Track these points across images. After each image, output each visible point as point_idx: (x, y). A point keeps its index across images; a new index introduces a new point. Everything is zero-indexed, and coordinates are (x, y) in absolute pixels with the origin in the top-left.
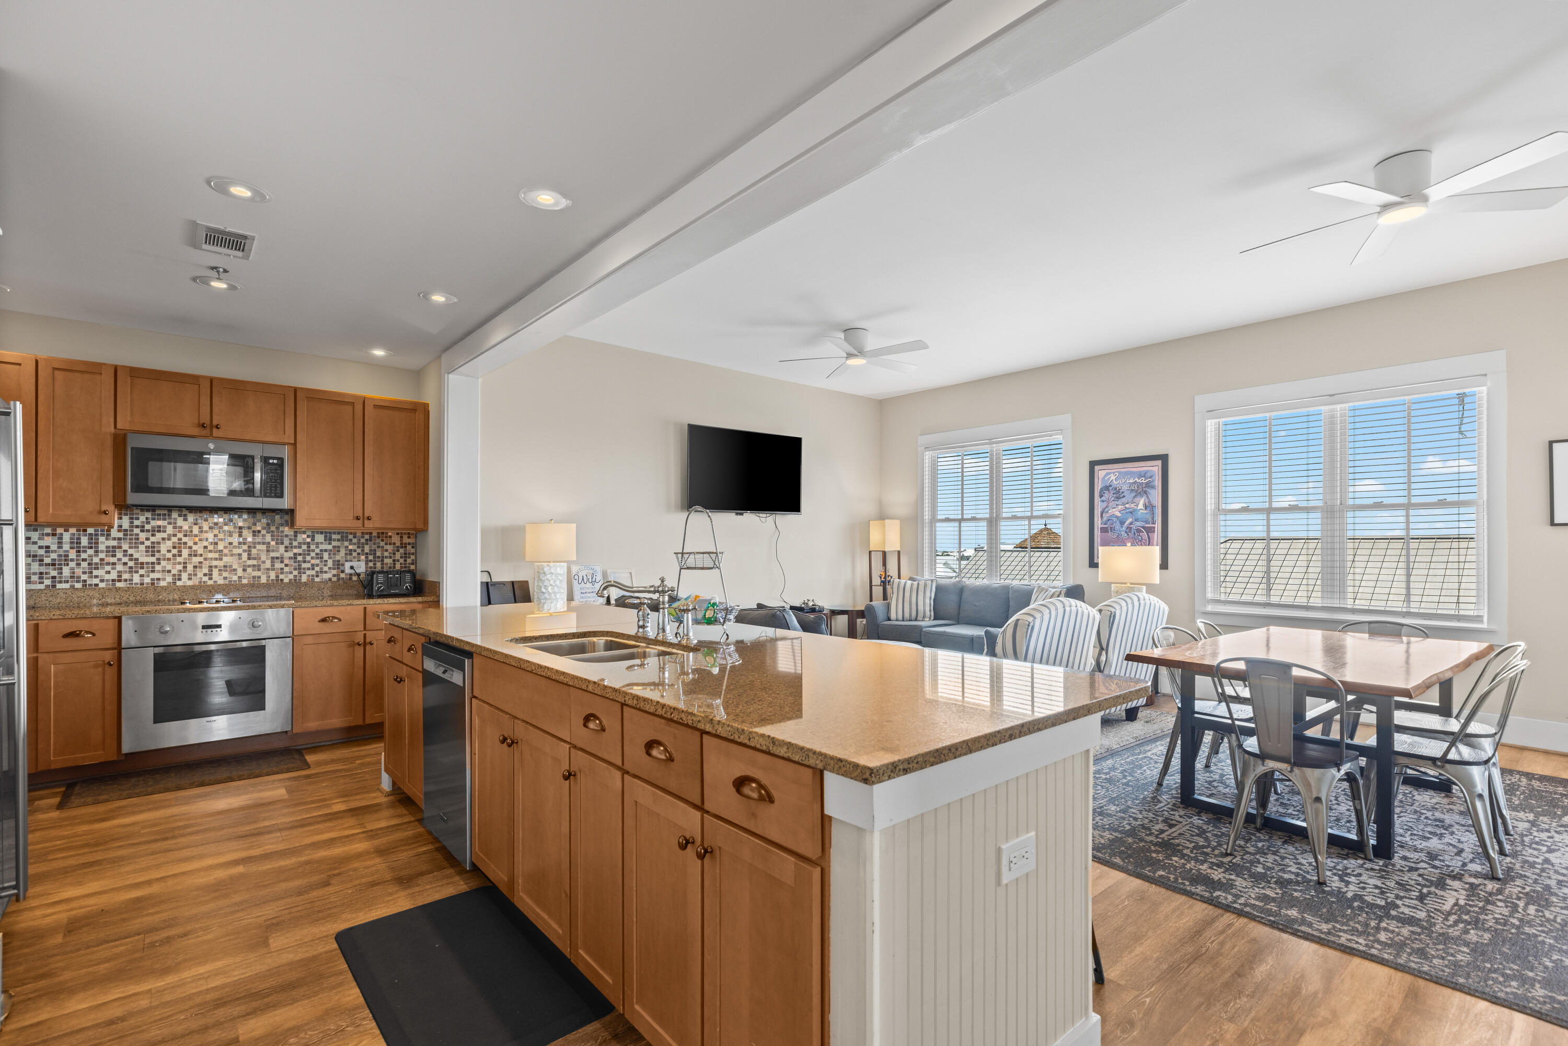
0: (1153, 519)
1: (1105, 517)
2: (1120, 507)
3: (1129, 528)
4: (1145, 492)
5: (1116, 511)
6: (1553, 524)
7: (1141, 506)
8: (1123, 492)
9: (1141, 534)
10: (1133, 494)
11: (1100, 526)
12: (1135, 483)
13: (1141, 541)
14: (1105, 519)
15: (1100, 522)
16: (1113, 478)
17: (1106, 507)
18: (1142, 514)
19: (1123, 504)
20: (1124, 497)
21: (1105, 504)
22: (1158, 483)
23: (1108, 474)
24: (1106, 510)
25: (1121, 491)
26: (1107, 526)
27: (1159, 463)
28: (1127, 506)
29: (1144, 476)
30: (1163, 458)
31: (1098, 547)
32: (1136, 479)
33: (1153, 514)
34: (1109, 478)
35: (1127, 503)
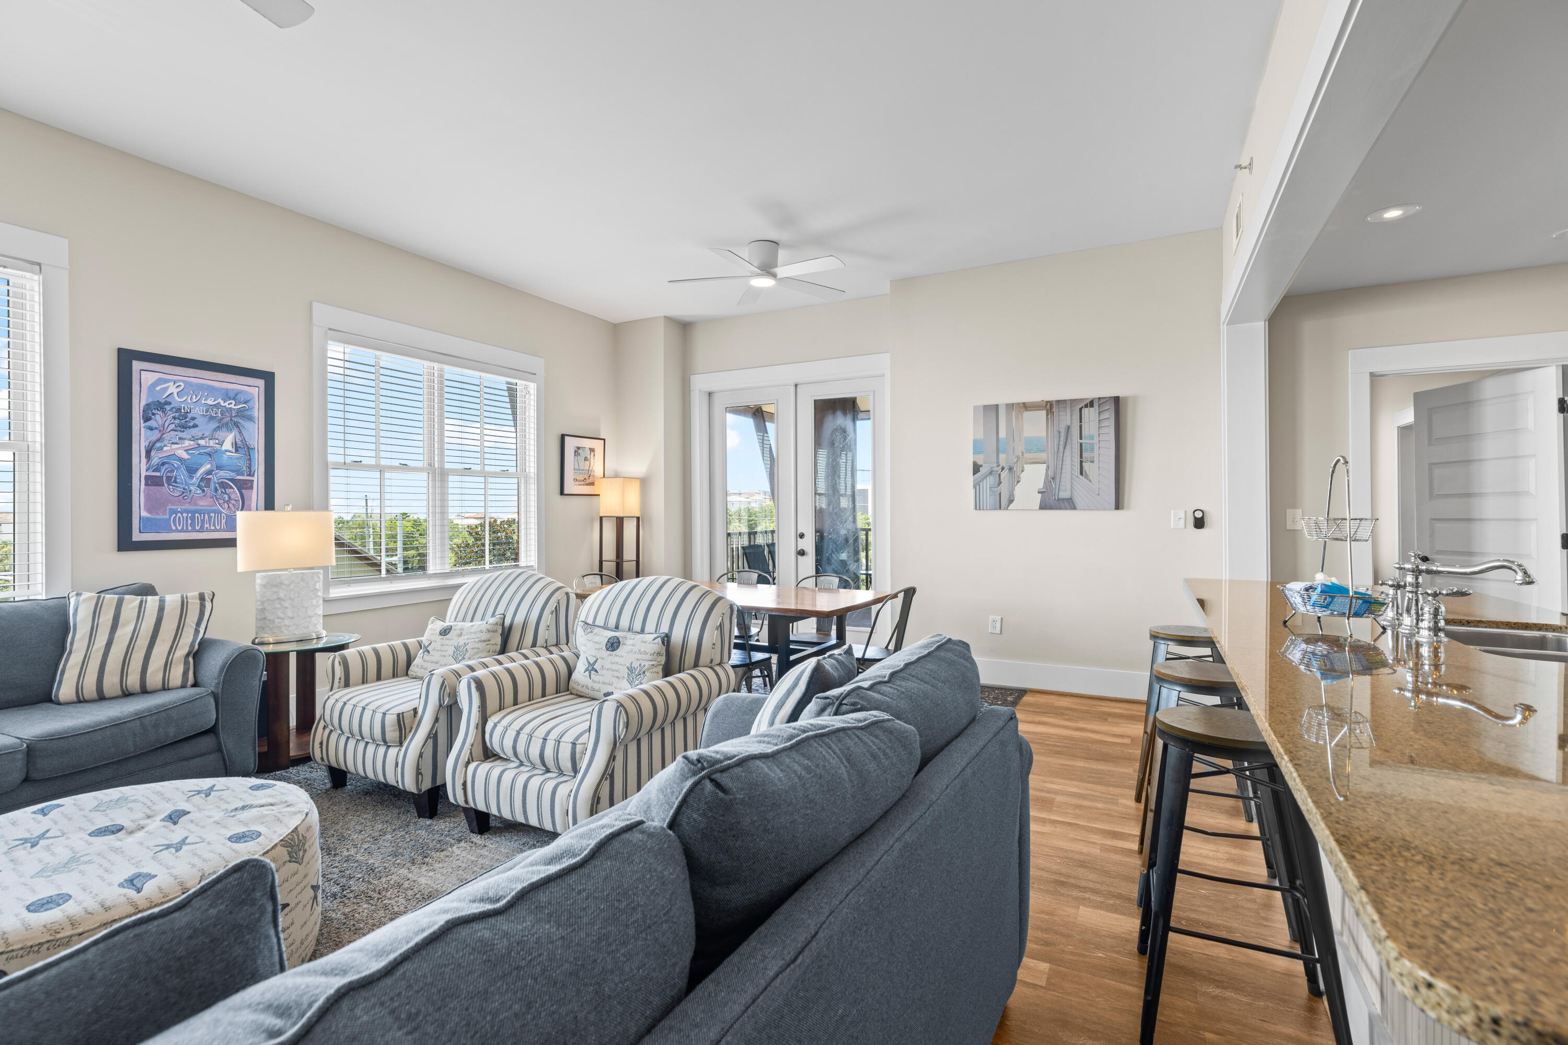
0: (250, 467)
1: (156, 458)
2: (187, 443)
3: (205, 481)
4: (237, 425)
5: (178, 450)
6: (562, 493)
7: (228, 445)
8: (193, 419)
9: (228, 491)
10: (214, 425)
11: (144, 474)
12: (217, 406)
13: (228, 502)
14: (155, 461)
15: (144, 467)
16: (173, 389)
17: (158, 440)
18: (230, 458)
19: (194, 439)
20: (195, 426)
21: (155, 435)
22: (259, 412)
23: (161, 381)
24: (158, 445)
25: (190, 416)
26: (158, 474)
27: (261, 383)
28: (202, 442)
29: (234, 399)
30: (268, 378)
31: (139, 509)
32: (220, 400)
33: (250, 460)
34: (167, 388)
35: (202, 438)
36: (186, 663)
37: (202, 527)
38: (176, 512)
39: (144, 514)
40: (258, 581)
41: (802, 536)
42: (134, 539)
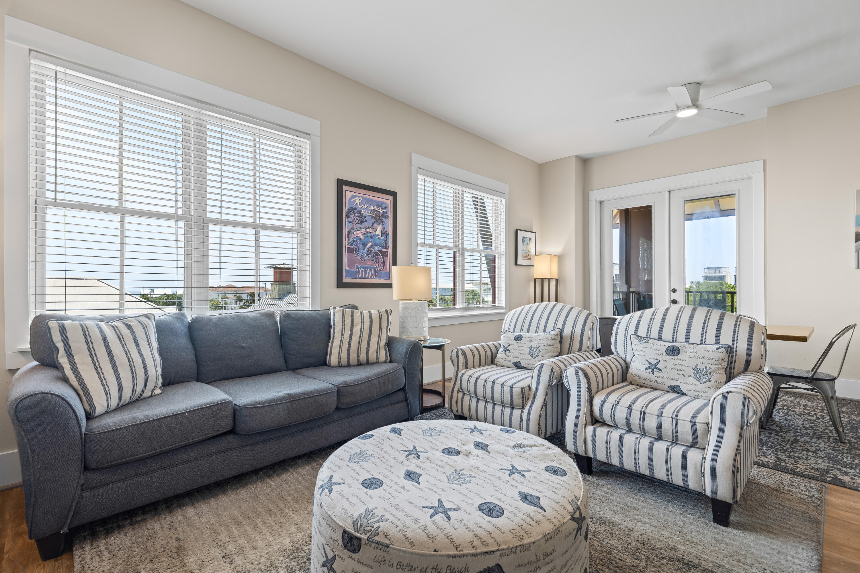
0: (387, 244)
1: (351, 238)
2: (363, 230)
3: (369, 251)
4: (382, 221)
5: (359, 234)
6: (516, 264)
7: (378, 233)
8: (365, 217)
9: (379, 257)
10: (373, 221)
11: (347, 246)
12: (374, 210)
13: (378, 263)
14: (351, 240)
15: (347, 243)
16: (358, 201)
17: (352, 229)
18: (379, 239)
19: (365, 228)
20: (366, 221)
21: (351, 225)
22: (390, 214)
23: (353, 197)
24: (352, 231)
25: (364, 215)
26: (352, 247)
27: (391, 198)
28: (368, 230)
29: (381, 207)
30: (394, 194)
31: (345, 267)
32: (375, 207)
33: (387, 240)
34: (355, 201)
35: (368, 228)
36: (385, 349)
37: (368, 276)
38: (358, 268)
39: (347, 268)
40: (401, 306)
41: (674, 291)
42: (343, 282)
